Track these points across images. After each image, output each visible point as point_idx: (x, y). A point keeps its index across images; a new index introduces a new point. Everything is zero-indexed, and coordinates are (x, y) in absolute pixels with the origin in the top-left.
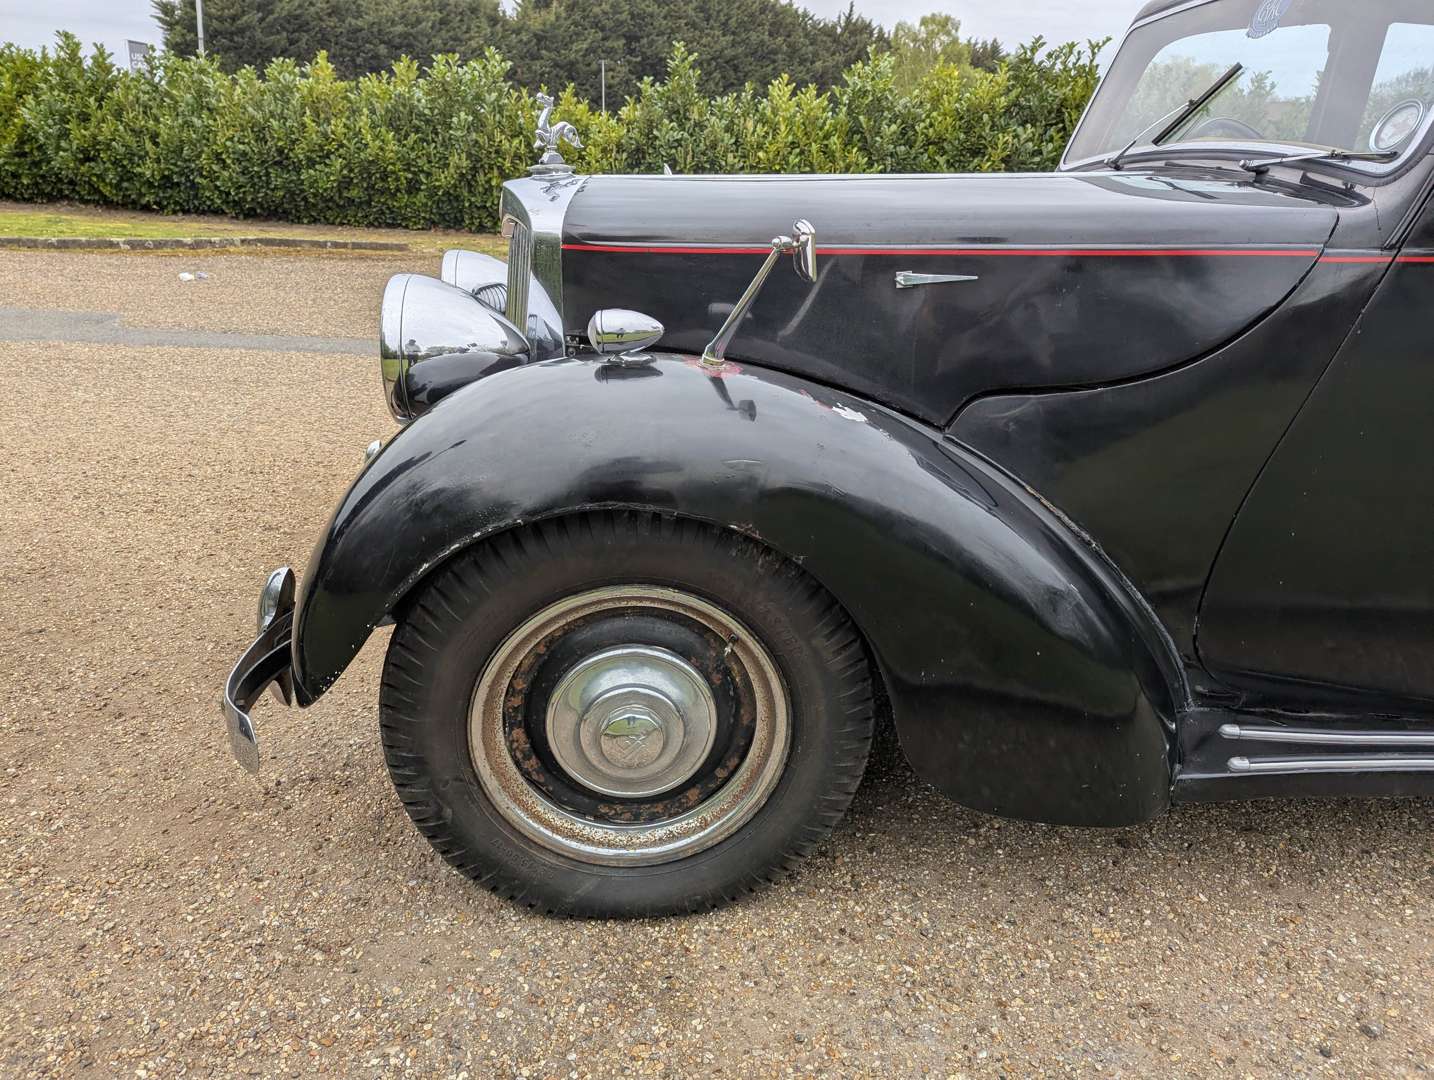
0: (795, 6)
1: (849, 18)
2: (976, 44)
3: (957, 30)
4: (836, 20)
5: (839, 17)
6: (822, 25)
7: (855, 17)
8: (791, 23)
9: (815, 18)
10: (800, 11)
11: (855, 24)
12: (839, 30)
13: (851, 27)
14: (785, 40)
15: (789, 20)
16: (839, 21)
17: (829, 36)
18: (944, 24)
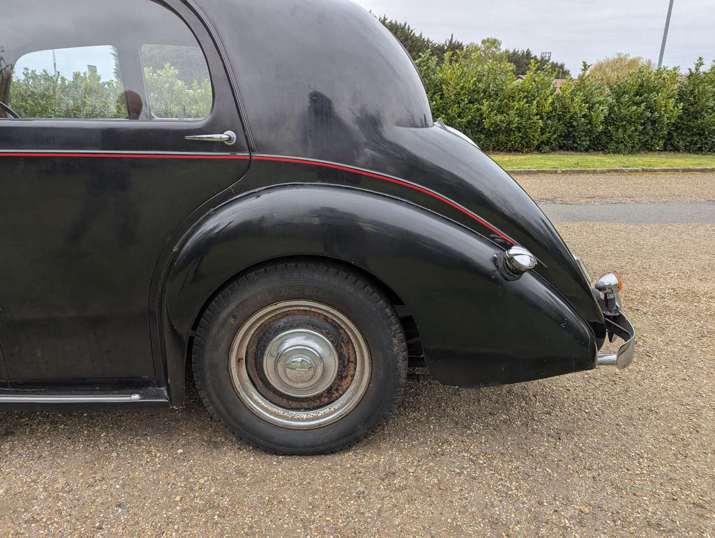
0: (423, 37)
1: (451, 42)
2: (518, 52)
3: (500, 46)
4: (444, 43)
5: (446, 41)
6: (437, 45)
7: (454, 41)
8: (420, 45)
9: (433, 42)
10: (426, 39)
11: (453, 44)
12: (446, 48)
13: (452, 46)
14: (417, 54)
15: (419, 44)
16: (446, 44)
17: (441, 51)
18: (494, 43)
